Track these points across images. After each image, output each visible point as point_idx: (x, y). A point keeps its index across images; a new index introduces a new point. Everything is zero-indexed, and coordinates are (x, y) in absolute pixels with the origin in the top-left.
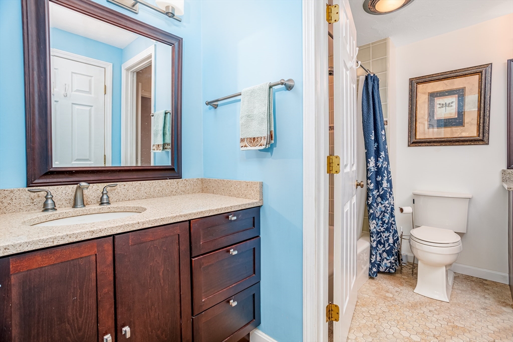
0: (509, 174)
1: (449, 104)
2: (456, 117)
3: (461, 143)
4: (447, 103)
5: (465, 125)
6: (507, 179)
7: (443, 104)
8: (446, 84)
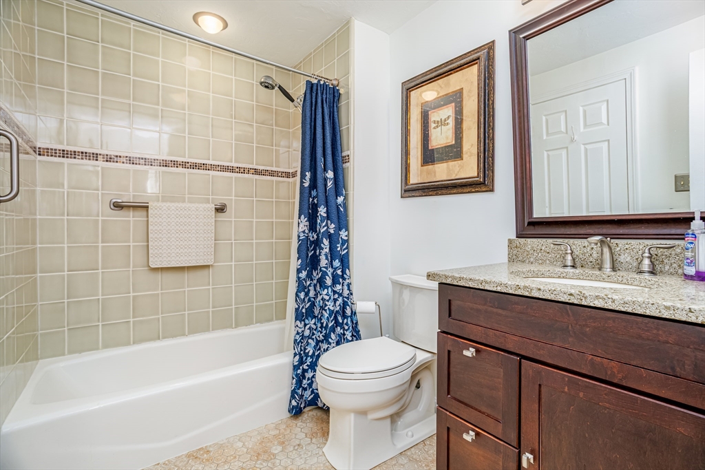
0: (516, 247)
1: (445, 120)
2: (454, 142)
3: (460, 190)
4: (443, 119)
5: (465, 156)
6: (514, 257)
7: (438, 121)
8: (441, 87)
